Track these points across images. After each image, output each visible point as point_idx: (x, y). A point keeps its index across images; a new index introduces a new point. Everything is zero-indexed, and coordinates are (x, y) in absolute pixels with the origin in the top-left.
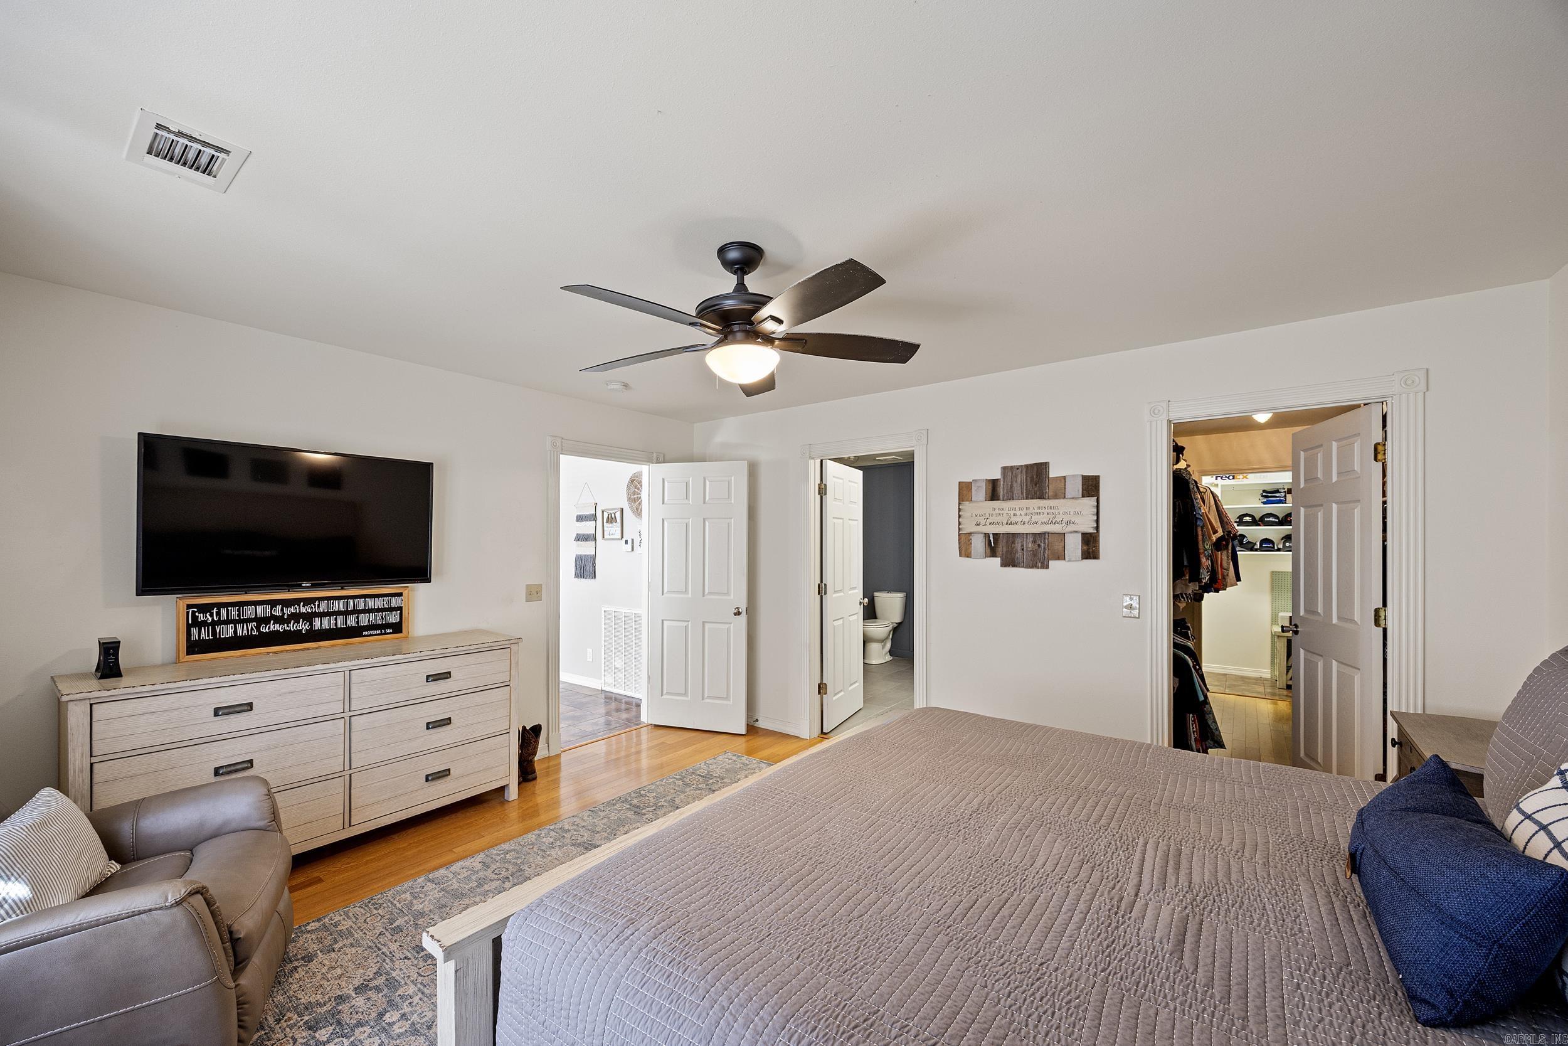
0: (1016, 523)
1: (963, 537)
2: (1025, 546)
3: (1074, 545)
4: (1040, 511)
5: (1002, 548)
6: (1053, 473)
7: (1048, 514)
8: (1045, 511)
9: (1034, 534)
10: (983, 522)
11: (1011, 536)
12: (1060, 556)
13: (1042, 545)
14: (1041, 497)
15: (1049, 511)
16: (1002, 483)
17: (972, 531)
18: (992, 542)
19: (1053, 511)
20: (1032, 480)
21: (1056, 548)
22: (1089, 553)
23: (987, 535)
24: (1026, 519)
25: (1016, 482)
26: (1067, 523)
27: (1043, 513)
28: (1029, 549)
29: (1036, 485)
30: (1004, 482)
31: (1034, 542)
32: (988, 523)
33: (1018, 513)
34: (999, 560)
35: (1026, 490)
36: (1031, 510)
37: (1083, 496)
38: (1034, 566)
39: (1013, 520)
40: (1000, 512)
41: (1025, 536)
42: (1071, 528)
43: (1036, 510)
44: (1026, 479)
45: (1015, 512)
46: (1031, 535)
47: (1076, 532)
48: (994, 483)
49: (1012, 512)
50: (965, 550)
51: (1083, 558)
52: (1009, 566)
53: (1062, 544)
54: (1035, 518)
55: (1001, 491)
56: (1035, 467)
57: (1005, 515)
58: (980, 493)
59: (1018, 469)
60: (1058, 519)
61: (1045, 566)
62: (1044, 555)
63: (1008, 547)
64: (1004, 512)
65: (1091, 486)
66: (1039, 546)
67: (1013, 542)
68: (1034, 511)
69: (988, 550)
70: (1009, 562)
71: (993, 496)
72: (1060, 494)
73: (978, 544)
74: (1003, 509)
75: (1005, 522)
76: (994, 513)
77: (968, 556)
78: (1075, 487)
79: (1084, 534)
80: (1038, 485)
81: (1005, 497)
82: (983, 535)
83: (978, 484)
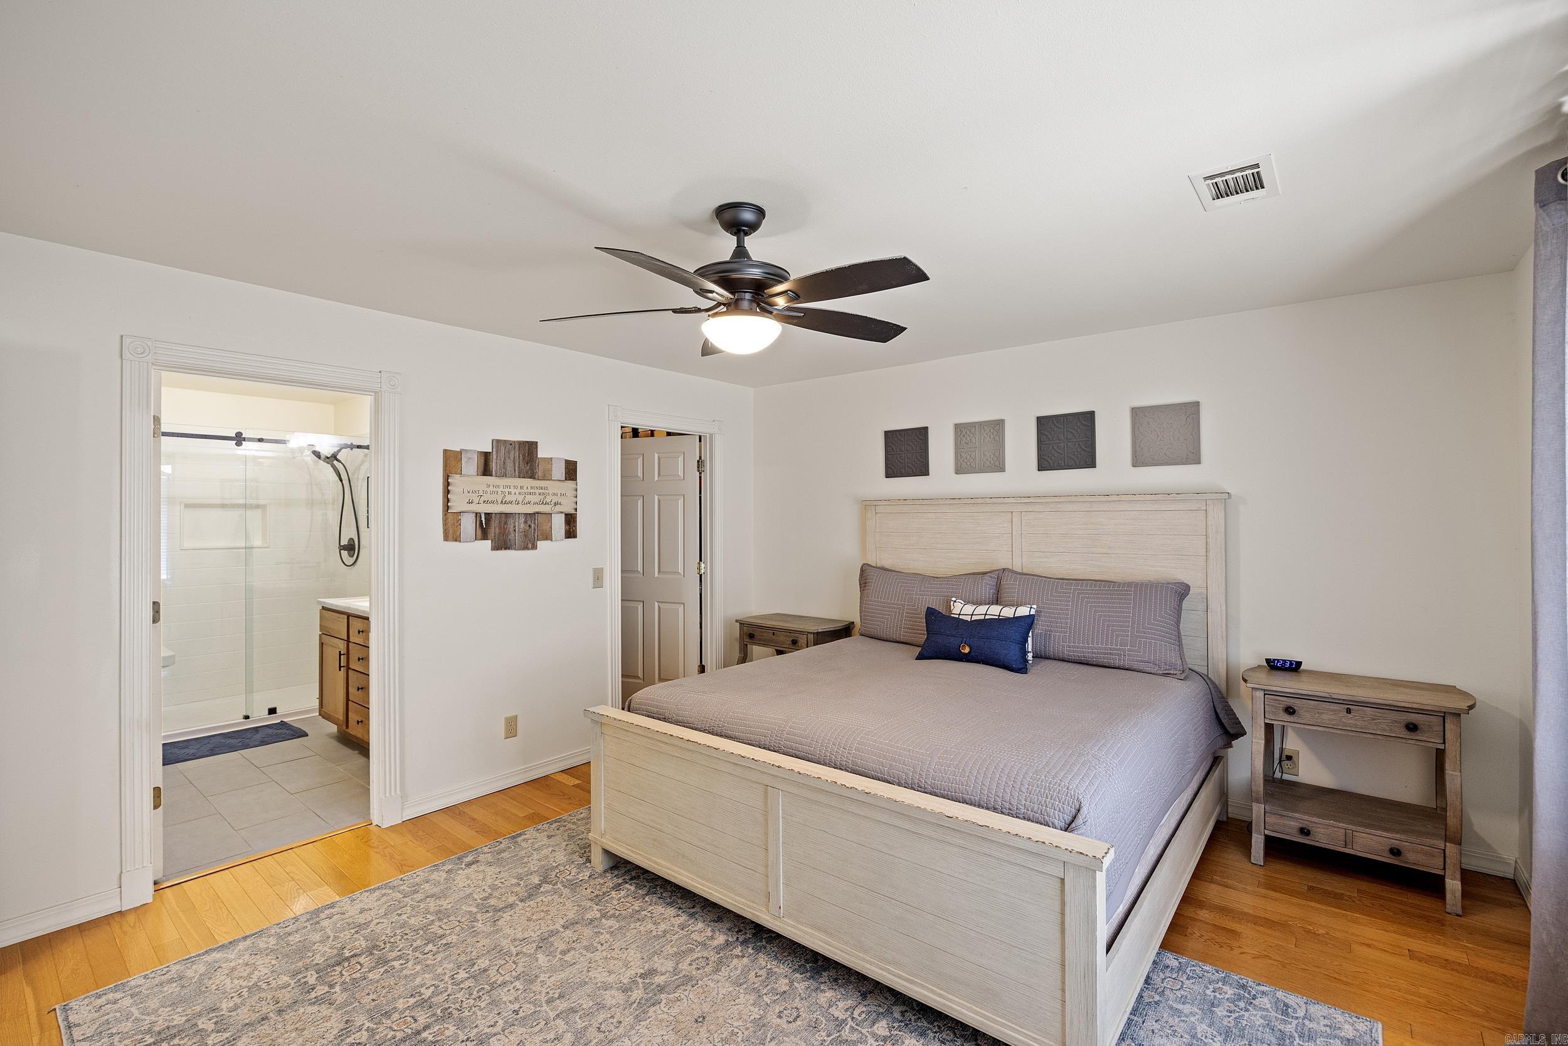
0: (511, 502)
1: (450, 516)
2: (516, 527)
3: (558, 524)
4: (533, 491)
5: (494, 530)
6: (541, 454)
7: (540, 494)
8: (537, 491)
9: (526, 514)
10: (476, 500)
11: (503, 516)
12: (548, 537)
13: (533, 525)
14: (532, 477)
15: (541, 491)
16: (495, 457)
17: (464, 510)
18: (484, 522)
19: (543, 491)
20: (524, 459)
21: (544, 528)
22: (570, 532)
23: (477, 515)
24: (520, 498)
25: (509, 458)
26: (555, 504)
27: (535, 494)
28: (521, 530)
29: (527, 464)
30: (497, 457)
31: (526, 522)
32: (481, 502)
33: (513, 490)
34: (489, 542)
35: (519, 467)
36: (525, 490)
37: (566, 479)
38: (526, 548)
39: (508, 498)
40: (495, 489)
41: (517, 517)
42: (558, 508)
43: (530, 490)
44: (519, 457)
45: (510, 490)
46: (523, 515)
47: (562, 513)
48: (486, 456)
49: (507, 490)
50: (451, 533)
51: (566, 538)
52: (501, 549)
53: (549, 524)
54: (529, 498)
55: (494, 466)
56: (527, 445)
57: (500, 493)
58: (471, 466)
59: (511, 444)
60: (548, 500)
61: (534, 547)
62: (534, 536)
63: (500, 528)
64: (499, 490)
65: (571, 471)
66: (530, 526)
67: (506, 523)
68: (528, 491)
69: (479, 532)
70: (502, 544)
71: (486, 471)
72: (546, 477)
73: (468, 525)
74: (498, 486)
75: (499, 501)
76: (488, 490)
77: (457, 539)
78: (559, 471)
79: (566, 515)
80: (529, 464)
81: (498, 473)
82: (474, 515)
83: (469, 455)
